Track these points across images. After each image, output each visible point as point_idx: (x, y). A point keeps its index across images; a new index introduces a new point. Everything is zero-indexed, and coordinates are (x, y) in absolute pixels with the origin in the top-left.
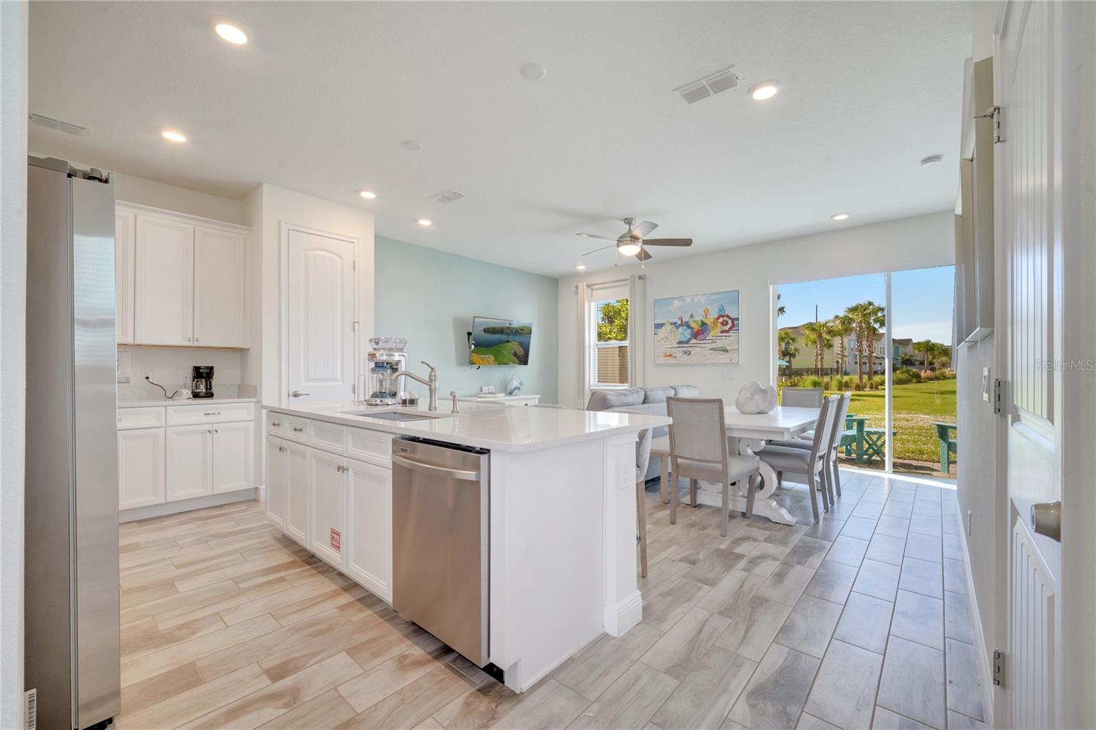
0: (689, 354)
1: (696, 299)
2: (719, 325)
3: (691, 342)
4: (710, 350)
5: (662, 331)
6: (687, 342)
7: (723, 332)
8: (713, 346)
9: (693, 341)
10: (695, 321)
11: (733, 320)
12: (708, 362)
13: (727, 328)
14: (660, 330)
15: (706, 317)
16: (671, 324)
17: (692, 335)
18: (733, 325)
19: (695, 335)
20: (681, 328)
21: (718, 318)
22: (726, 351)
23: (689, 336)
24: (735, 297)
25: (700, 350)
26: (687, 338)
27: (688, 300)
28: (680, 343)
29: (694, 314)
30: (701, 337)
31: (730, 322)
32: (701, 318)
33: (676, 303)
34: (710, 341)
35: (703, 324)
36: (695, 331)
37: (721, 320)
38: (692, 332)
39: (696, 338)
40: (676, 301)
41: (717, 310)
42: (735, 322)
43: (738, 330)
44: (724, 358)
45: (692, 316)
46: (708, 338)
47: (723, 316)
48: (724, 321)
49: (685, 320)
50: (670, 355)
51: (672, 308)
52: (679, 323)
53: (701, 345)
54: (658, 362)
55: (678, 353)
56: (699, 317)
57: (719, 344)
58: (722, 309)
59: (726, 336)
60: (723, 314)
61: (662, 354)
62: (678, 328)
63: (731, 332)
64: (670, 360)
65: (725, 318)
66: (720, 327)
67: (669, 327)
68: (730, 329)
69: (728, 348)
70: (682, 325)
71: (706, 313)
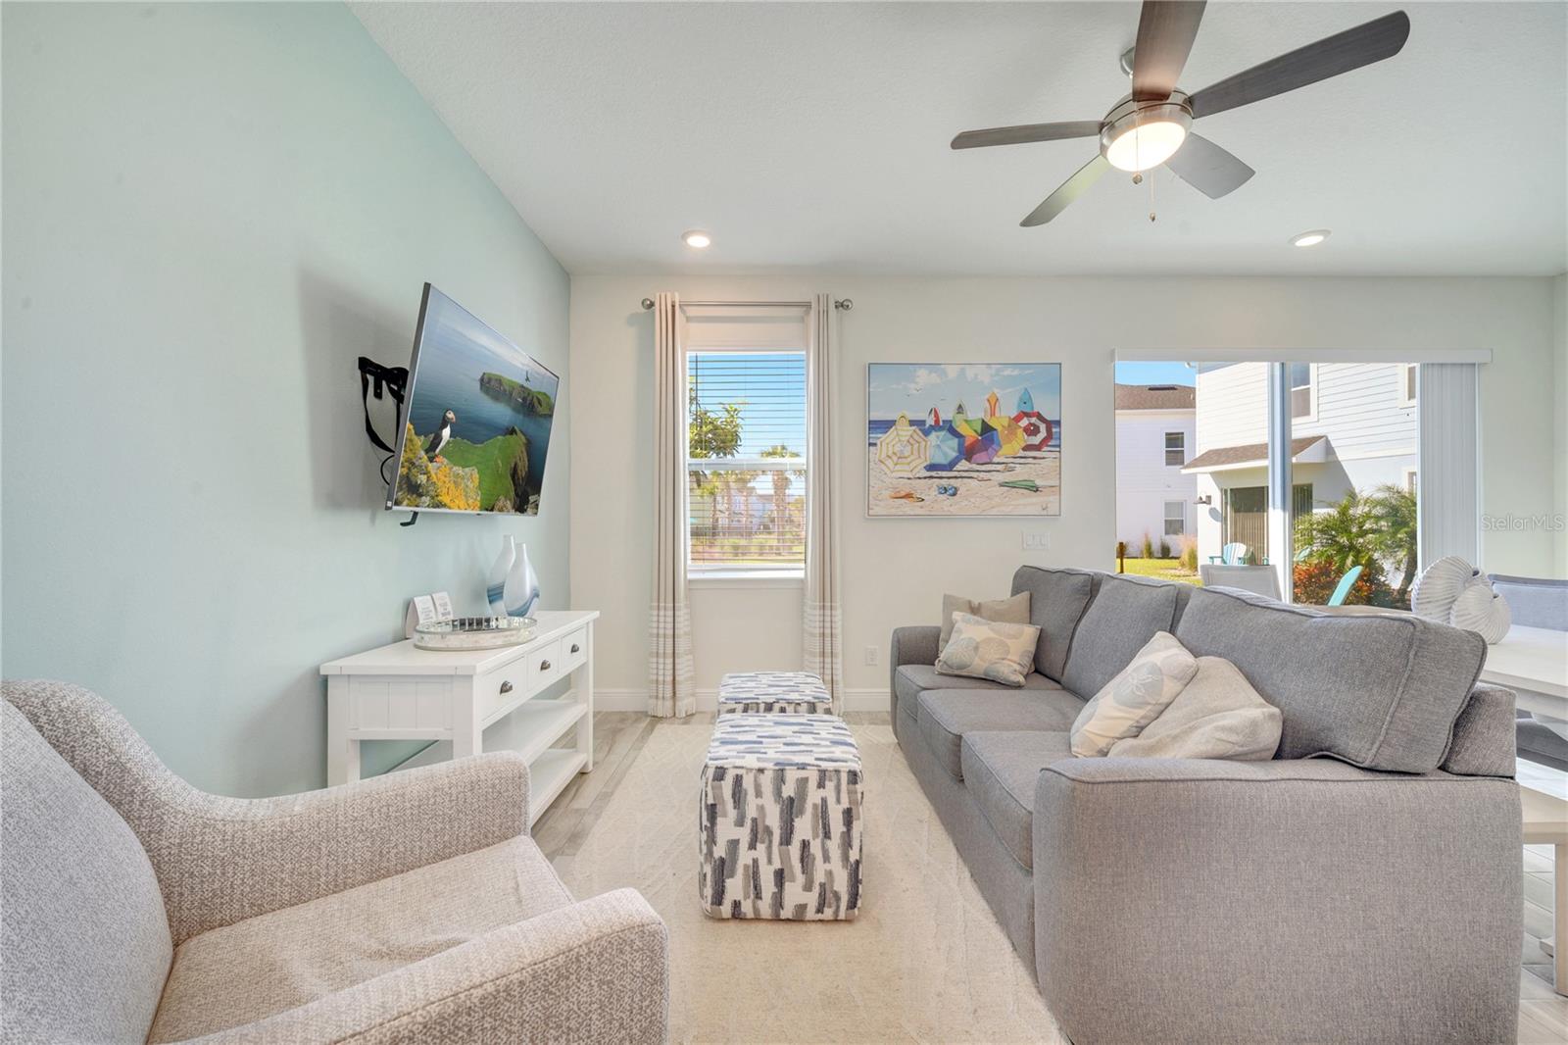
0: (954, 494)
1: (970, 372)
2: (1020, 432)
3: (958, 467)
4: (1001, 485)
5: (887, 440)
6: (950, 467)
7: (1028, 448)
8: (1007, 477)
9: (963, 465)
10: (966, 421)
11: (1050, 424)
12: (994, 511)
13: (1036, 440)
14: (883, 436)
15: (993, 414)
16: (912, 423)
17: (960, 451)
18: (1050, 436)
19: (968, 452)
20: (933, 435)
21: (1018, 419)
22: (1036, 489)
23: (954, 454)
24: (1052, 376)
25: (979, 488)
26: (949, 459)
27: (952, 372)
28: (931, 467)
29: (966, 407)
30: (980, 457)
31: (1043, 427)
32: (981, 415)
33: (923, 376)
34: (999, 467)
35: (987, 429)
36: (967, 443)
37: (1024, 422)
38: (960, 445)
39: (969, 459)
40: (922, 373)
41: (1016, 400)
42: (1054, 430)
43: (1059, 446)
44: (1029, 503)
45: (960, 409)
46: (995, 460)
47: (1028, 415)
48: (1031, 424)
49: (943, 417)
50: (908, 496)
51: (913, 386)
52: (930, 421)
53: (982, 475)
54: (876, 510)
55: (929, 490)
56: (977, 413)
57: (1021, 473)
58: (1026, 399)
59: (1035, 458)
60: (1028, 410)
61: (886, 493)
62: (926, 433)
63: (1045, 449)
64: (909, 508)
65: (1034, 420)
66: (1023, 438)
67: (905, 431)
68: (1044, 442)
69: (1038, 482)
70: (936, 427)
71: (993, 404)
